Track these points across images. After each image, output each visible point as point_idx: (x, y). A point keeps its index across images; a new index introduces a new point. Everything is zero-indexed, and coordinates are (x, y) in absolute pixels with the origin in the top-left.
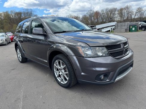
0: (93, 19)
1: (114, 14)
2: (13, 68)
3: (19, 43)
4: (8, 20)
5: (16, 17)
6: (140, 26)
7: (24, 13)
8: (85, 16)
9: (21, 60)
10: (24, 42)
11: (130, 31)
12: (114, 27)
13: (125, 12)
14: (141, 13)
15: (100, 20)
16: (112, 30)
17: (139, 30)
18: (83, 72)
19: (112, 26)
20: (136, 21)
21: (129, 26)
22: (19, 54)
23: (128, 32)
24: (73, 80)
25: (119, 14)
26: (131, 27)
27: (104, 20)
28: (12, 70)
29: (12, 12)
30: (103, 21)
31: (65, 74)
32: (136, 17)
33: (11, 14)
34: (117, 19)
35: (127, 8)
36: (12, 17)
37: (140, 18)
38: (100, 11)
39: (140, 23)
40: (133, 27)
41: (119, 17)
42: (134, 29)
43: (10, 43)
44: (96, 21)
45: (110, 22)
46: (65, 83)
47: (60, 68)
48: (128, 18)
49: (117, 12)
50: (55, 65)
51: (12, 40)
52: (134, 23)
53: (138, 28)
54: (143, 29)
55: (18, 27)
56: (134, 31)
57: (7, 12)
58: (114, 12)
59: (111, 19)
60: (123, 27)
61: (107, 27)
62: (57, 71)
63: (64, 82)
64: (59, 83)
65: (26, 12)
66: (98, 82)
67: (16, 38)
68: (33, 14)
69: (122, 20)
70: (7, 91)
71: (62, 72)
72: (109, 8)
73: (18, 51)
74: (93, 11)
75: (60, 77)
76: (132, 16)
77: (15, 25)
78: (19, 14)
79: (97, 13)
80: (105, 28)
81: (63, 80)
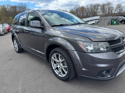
0: (79, 13)
1: (97, 9)
2: (10, 58)
3: (15, 34)
4: (4, 13)
5: (12, 10)
6: (121, 20)
7: (19, 7)
8: (72, 10)
9: (17, 50)
10: (19, 33)
11: (111, 24)
12: (97, 21)
13: (106, 7)
14: (120, 9)
15: (85, 14)
16: (96, 23)
17: (119, 24)
18: (84, 68)
19: (96, 20)
20: (117, 16)
21: (111, 20)
22: (16, 44)
23: (110, 25)
24: (72, 74)
25: (101, 9)
26: (113, 21)
27: (89, 14)
28: (10, 60)
29: (8, 5)
30: (87, 15)
31: (64, 68)
32: (116, 12)
33: (7, 8)
34: (100, 14)
35: (109, 4)
36: (8, 10)
37: (120, 13)
38: (85, 7)
39: (120, 17)
40: (114, 21)
41: (101, 12)
42: (115, 22)
43: (6, 33)
44: (82, 15)
45: (94, 16)
46: (63, 76)
47: (58, 61)
48: (109, 13)
49: (99, 8)
50: (52, 58)
51: (8, 31)
52: (116, 17)
53: (119, 22)
54: (123, 23)
55: (14, 20)
56: (116, 24)
57: (3, 6)
58: (97, 8)
59: (94, 13)
60: (106, 21)
61: (92, 20)
62: (54, 64)
63: (61, 75)
64: (56, 76)
65: (21, 6)
66: (100, 78)
67: (13, 30)
68: (26, 8)
69: (104, 15)
70: (6, 84)
71: (60, 65)
72: (93, 4)
73: (15, 42)
74: (80, 6)
75: (58, 70)
76: (113, 11)
77: (11, 17)
78: (14, 7)
79: (83, 8)
80: (89, 21)
81: (60, 73)
